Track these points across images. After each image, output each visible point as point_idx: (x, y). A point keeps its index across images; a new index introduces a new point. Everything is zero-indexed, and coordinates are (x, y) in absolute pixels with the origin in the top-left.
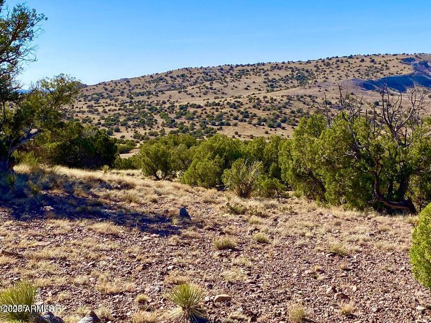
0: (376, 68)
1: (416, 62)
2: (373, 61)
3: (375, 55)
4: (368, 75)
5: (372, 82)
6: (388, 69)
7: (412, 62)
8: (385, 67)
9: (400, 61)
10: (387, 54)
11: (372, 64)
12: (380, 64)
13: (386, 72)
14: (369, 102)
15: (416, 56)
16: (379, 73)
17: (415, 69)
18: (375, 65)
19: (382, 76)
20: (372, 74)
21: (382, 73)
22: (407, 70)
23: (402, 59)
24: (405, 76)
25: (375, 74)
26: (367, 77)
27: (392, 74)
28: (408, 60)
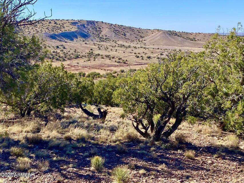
0: (57, 27)
1: (79, 25)
2: (56, 23)
3: (57, 20)
4: (53, 31)
5: (55, 35)
6: (64, 28)
7: (77, 25)
8: (62, 27)
9: (70, 23)
10: (63, 20)
11: (55, 25)
12: (60, 25)
13: (63, 30)
14: (53, 46)
15: (79, 21)
16: (59, 30)
17: (78, 28)
18: (57, 26)
19: (61, 32)
20: (55, 30)
21: (60, 30)
22: (74, 29)
23: (71, 23)
24: (73, 32)
25: (57, 31)
26: (52, 32)
27: (66, 31)
28: (74, 23)
